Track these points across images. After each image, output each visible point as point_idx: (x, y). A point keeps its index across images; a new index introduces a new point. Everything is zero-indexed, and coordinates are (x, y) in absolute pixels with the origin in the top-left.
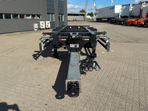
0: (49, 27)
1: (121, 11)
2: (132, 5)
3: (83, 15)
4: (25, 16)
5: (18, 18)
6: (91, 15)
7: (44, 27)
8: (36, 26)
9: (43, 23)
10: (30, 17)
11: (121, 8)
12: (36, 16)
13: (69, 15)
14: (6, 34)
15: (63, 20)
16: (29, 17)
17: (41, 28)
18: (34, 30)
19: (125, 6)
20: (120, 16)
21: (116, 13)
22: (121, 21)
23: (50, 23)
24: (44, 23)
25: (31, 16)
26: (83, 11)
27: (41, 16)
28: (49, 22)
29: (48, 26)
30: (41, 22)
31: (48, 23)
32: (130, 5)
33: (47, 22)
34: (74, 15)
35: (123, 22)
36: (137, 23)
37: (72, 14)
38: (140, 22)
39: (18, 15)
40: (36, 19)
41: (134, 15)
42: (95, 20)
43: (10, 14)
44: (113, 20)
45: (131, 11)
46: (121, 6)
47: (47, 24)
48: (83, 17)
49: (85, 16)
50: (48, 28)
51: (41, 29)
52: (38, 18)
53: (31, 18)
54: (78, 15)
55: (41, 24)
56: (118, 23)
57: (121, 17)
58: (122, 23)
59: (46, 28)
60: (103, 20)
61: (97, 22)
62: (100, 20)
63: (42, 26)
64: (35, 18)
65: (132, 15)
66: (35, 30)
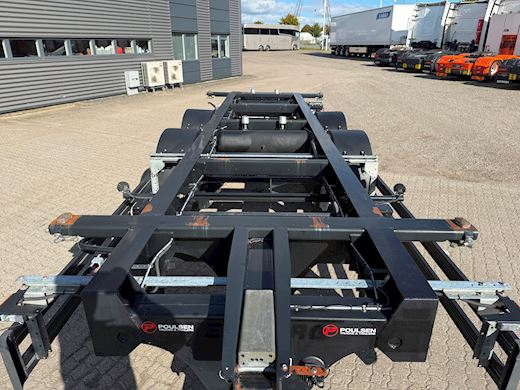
0: (180, 79)
1: (414, 23)
2: (452, 7)
3: (291, 32)
4: (90, 43)
5: (65, 54)
6: (315, 31)
7: (161, 82)
8: (132, 78)
9: (156, 69)
10: (111, 49)
11: (415, 13)
12: (132, 43)
13: (249, 31)
14: (20, 113)
15: (227, 55)
16: (107, 48)
17: (151, 84)
18: (126, 93)
19: (427, 10)
20: (408, 42)
21: (396, 30)
22: (416, 61)
23: (180, 68)
24: (162, 69)
25: (112, 43)
26: (290, 20)
27: (149, 43)
28: (178, 63)
29: (174, 77)
30: (150, 66)
31: (176, 68)
32: (443, 4)
33: (171, 64)
34: (265, 32)
35: (423, 64)
36: (472, 70)
37: (258, 29)
38: (483, 68)
39: (65, 43)
40: (131, 56)
41: (456, 41)
42: (328, 50)
43: (32, 41)
44: (388, 56)
45: (447, 27)
46: (414, 7)
47: (171, 71)
48: (289, 37)
49: (297, 34)
50: (177, 85)
51: (150, 90)
52: (140, 50)
53: (113, 52)
54: (274, 32)
55: (151, 73)
56: (405, 65)
57: (413, 44)
58: (419, 67)
59: (168, 86)
60: (352, 50)
61: (333, 55)
62: (344, 52)
63: (154, 80)
64: (129, 51)
65: (451, 39)
66: (130, 92)
